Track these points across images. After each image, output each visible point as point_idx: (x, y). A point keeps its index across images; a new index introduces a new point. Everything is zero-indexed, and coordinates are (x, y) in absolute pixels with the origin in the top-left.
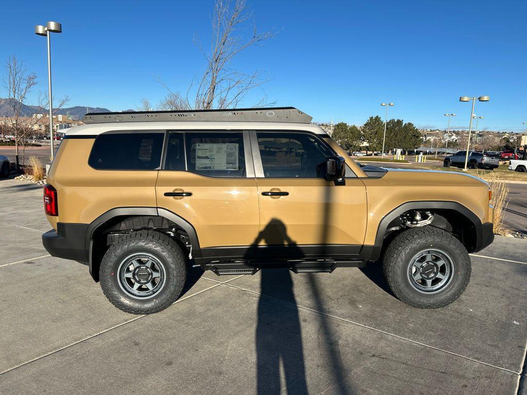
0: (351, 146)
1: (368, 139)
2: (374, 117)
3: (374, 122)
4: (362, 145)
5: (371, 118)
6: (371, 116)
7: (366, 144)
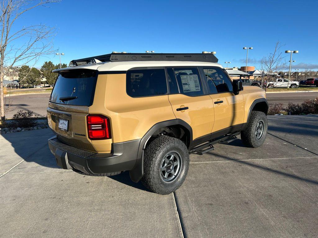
0: (35, 81)
1: (46, 76)
2: (48, 62)
3: (48, 65)
4: (42, 81)
5: (46, 63)
6: (46, 62)
7: (44, 80)
